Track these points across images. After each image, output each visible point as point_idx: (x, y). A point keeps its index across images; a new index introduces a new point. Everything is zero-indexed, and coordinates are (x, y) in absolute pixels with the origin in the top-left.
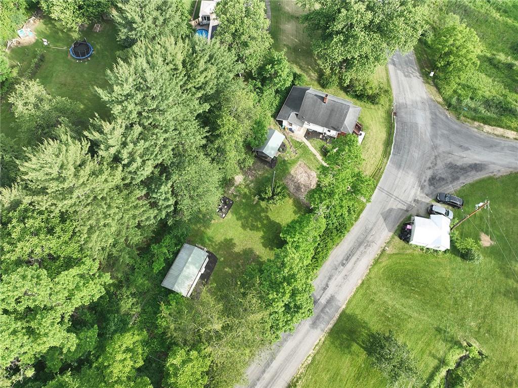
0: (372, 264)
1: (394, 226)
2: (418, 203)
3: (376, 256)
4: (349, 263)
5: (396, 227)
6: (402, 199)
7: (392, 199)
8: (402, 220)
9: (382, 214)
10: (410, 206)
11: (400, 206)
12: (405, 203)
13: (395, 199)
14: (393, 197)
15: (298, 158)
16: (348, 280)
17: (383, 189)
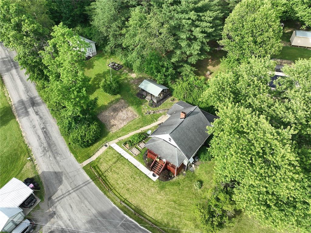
0: (29, 148)
1: (45, 178)
2: (50, 215)
3: (32, 153)
4: (41, 132)
5: (42, 180)
6: (65, 199)
7: (70, 189)
8: (45, 189)
9: (62, 172)
10: (53, 203)
11: (59, 193)
12: (58, 201)
13: (69, 191)
14: (72, 191)
15: (142, 114)
16: (31, 128)
17: (86, 185)
